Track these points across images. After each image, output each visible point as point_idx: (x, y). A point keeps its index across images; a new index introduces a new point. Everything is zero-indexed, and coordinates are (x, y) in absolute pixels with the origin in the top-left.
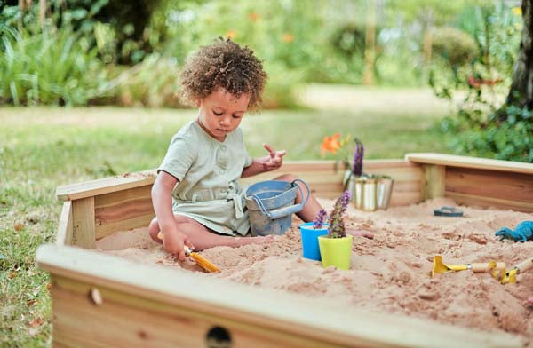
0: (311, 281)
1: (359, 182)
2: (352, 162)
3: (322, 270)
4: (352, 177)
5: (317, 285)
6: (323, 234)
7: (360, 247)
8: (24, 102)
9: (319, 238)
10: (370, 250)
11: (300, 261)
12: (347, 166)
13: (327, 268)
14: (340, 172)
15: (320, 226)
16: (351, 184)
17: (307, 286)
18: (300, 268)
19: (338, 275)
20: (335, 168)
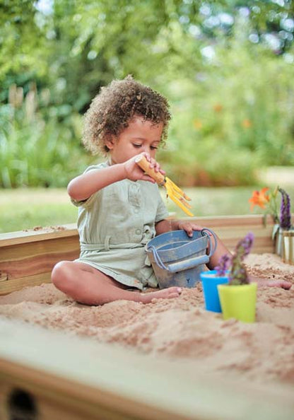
0: (205, 336)
1: (287, 235)
2: (279, 215)
3: (221, 322)
4: (281, 231)
5: (212, 340)
6: (223, 282)
7: (274, 299)
8: (14, 185)
9: (220, 287)
10: (286, 302)
11: (198, 314)
12: (275, 219)
13: (227, 321)
14: (269, 226)
15: (222, 274)
16: (280, 237)
17: (200, 341)
18: (198, 321)
19: (237, 329)
20: (263, 222)
